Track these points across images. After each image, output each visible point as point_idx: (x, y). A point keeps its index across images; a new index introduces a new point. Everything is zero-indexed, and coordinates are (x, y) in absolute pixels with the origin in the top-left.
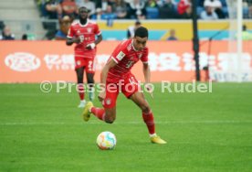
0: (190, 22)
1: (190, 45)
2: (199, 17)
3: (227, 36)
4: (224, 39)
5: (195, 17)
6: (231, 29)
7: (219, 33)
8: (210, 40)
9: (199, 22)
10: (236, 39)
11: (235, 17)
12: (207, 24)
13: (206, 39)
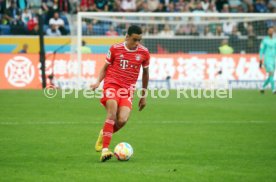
0: (37, 38)
1: (38, 57)
2: (45, 34)
3: (69, 50)
4: (67, 53)
5: (41, 34)
6: (72, 44)
7: (62, 47)
8: (55, 53)
9: (45, 37)
10: (76, 52)
11: (76, 34)
12: (52, 39)
13: (51, 52)
